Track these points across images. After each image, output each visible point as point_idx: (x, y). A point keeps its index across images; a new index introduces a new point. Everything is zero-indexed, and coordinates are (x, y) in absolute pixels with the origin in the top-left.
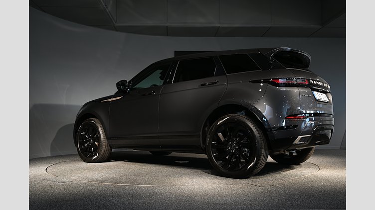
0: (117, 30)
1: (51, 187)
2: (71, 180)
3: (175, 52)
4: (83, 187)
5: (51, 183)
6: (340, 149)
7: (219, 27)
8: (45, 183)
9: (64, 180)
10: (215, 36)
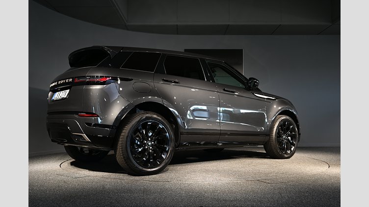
1: (65, 182)
2: (83, 176)
3: (185, 50)
4: (96, 183)
5: (65, 179)
8: (59, 178)
10: (225, 34)
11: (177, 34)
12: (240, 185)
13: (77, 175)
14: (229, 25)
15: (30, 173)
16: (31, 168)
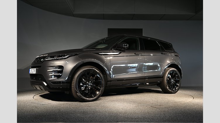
3: (109, 29)
5: (36, 105)
8: (33, 105)
10: (132, 20)
11: (104, 19)
12: (141, 109)
13: (43, 103)
14: (134, 14)
15: (18, 102)
16: (18, 99)
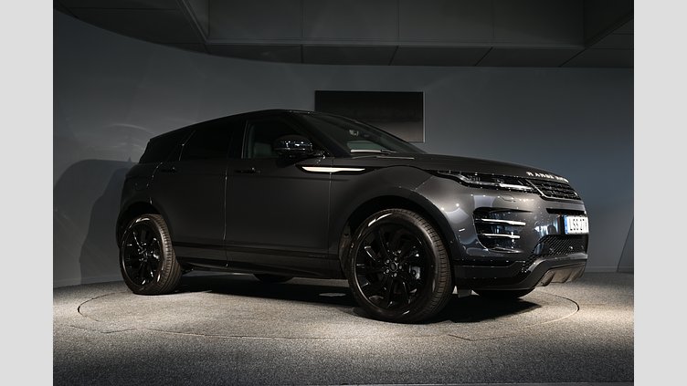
0: (209, 53)
1: (86, 340)
2: (124, 328)
3: (317, 93)
4: (147, 340)
5: (88, 334)
6: (617, 271)
7: (397, 47)
8: (77, 332)
9: (111, 328)
10: (390, 64)
11: (302, 62)
